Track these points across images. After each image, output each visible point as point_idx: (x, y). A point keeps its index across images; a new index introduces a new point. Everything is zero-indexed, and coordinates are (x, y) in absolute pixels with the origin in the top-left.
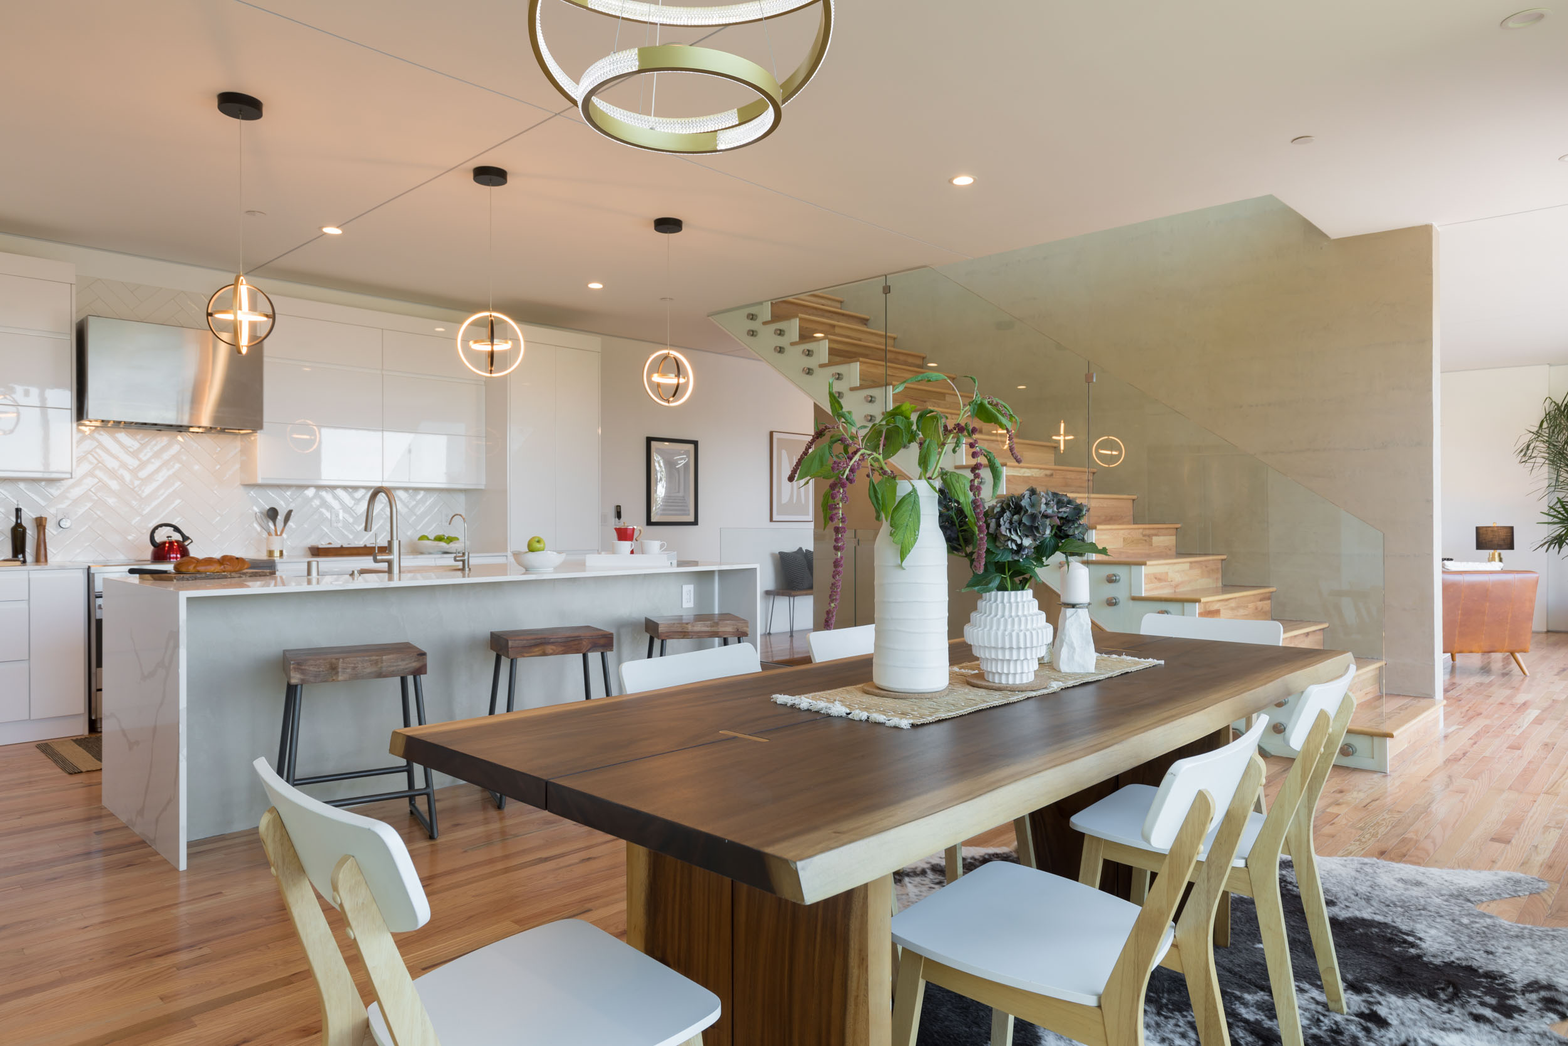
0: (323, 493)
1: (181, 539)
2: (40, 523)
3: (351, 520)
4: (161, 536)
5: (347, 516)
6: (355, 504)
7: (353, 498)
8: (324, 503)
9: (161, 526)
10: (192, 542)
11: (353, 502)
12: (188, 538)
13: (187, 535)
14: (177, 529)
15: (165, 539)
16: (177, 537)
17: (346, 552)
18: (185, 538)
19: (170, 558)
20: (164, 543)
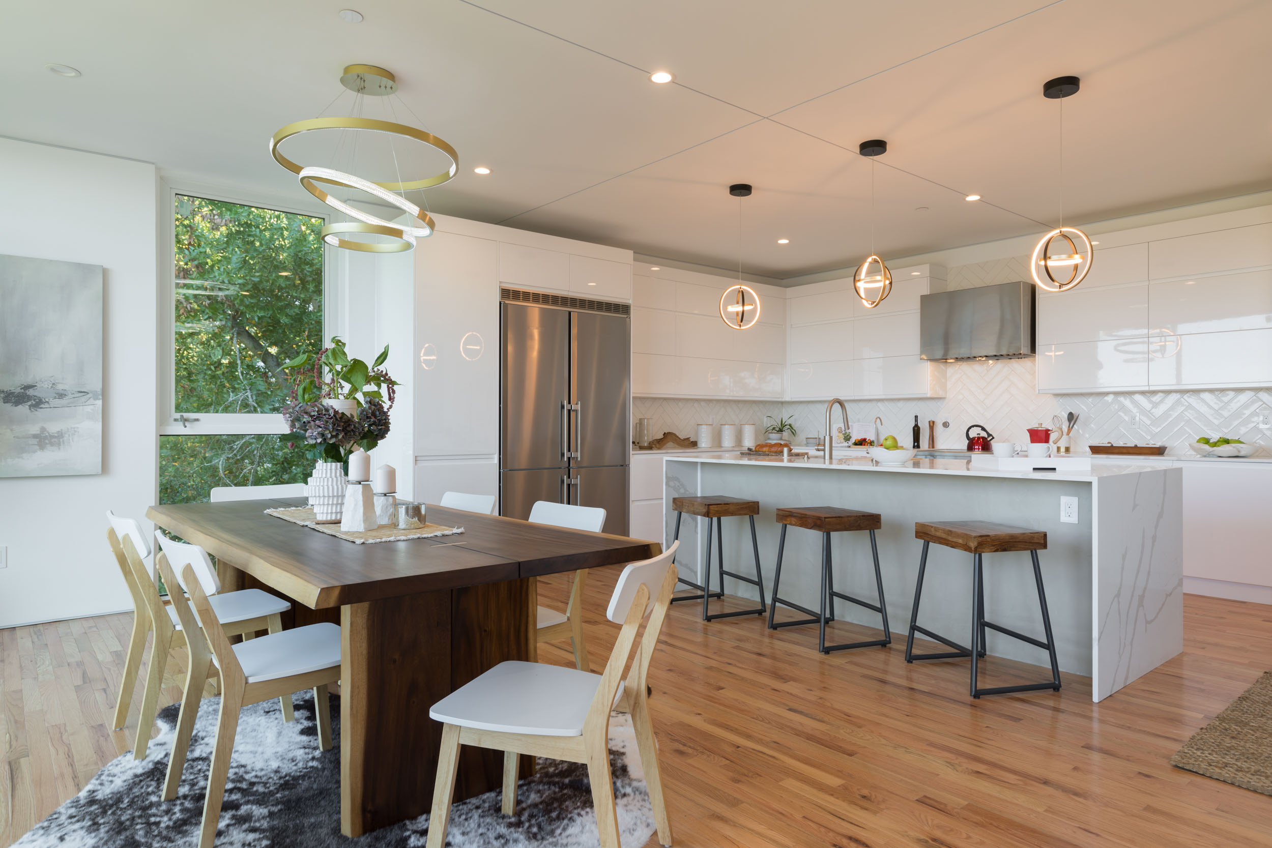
0: (1122, 399)
1: (986, 436)
2: (932, 425)
3: (1149, 422)
4: (973, 433)
5: (1144, 419)
6: (1152, 408)
7: (1151, 402)
8: (1123, 408)
9: (973, 426)
10: (993, 438)
11: (1151, 406)
12: (991, 435)
13: (990, 433)
14: (983, 429)
15: (976, 436)
16: (984, 434)
17: (1116, 451)
18: (989, 435)
19: (975, 449)
20: (975, 438)
